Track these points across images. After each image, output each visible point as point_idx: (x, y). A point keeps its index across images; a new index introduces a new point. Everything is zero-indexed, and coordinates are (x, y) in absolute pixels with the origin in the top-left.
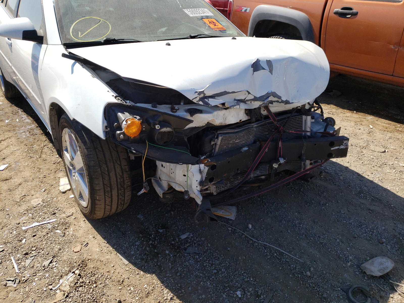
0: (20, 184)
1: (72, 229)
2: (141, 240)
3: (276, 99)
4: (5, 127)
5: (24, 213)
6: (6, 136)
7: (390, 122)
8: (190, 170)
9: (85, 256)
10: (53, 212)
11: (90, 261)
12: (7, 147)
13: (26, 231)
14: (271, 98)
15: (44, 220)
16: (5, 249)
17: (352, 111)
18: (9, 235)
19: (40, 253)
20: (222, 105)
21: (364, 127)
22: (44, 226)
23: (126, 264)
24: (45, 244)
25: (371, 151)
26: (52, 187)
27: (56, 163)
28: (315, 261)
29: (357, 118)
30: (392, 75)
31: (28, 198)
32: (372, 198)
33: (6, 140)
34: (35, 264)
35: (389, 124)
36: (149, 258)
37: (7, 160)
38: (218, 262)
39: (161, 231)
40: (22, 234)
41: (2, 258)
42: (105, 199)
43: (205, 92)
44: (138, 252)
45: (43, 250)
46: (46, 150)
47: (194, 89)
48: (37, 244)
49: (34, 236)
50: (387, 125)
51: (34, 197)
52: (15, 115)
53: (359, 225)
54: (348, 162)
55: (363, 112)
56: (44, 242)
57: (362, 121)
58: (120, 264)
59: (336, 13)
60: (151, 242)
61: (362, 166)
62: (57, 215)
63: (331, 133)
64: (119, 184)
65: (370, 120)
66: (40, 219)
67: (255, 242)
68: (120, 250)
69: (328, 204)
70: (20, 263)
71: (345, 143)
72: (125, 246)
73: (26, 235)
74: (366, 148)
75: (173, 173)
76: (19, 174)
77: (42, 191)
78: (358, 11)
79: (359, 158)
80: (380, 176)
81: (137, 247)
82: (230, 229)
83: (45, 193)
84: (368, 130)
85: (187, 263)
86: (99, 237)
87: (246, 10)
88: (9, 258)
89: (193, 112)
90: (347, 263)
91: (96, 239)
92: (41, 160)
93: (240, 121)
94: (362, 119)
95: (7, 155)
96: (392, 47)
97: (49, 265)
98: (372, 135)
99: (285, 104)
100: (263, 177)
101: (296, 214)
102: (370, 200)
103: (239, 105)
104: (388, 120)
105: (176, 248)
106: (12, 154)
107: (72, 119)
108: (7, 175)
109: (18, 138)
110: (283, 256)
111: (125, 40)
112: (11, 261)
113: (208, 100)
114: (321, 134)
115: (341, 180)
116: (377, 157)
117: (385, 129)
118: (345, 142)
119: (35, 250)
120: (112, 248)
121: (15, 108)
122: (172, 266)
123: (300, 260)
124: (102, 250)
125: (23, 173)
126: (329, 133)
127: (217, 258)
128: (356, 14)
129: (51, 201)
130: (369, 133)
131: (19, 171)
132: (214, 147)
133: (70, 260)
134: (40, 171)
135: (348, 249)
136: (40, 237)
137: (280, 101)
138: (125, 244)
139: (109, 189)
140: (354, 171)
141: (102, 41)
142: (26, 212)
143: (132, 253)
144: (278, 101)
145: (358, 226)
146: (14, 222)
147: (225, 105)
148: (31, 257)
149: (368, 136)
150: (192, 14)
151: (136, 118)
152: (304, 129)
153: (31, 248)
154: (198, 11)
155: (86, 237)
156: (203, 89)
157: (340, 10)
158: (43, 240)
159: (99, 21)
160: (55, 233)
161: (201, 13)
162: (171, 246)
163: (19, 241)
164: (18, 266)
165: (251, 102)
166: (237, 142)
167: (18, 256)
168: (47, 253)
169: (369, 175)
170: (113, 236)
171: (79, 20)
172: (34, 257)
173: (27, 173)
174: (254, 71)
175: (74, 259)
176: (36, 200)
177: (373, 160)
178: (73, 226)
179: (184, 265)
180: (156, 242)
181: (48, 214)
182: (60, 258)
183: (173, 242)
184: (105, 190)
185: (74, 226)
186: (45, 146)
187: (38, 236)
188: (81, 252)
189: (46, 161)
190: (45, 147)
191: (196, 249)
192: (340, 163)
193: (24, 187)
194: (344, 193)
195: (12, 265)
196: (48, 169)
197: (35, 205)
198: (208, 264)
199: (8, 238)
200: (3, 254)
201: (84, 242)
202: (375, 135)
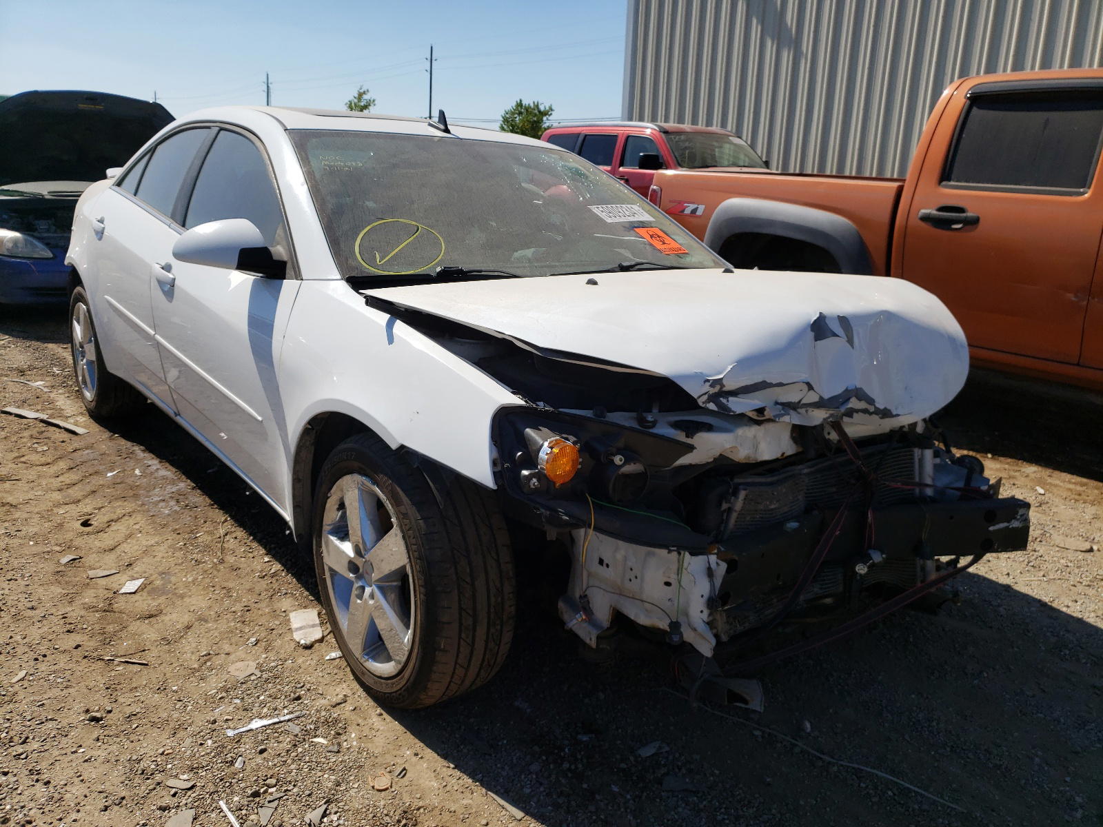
0: (189, 627)
1: (353, 735)
2: (540, 761)
3: (862, 405)
4: (109, 488)
5: (220, 696)
6: (119, 512)
7: (1085, 480)
8: (686, 569)
9: (407, 800)
10: (295, 693)
11: (422, 810)
12: (130, 536)
13: (238, 740)
14: (854, 403)
15: (276, 712)
16: (198, 784)
17: (983, 452)
18: (196, 750)
19: (290, 793)
20: (755, 413)
21: (1023, 491)
22: (279, 728)
23: (519, 818)
24: (295, 771)
25: (1057, 549)
26: (273, 635)
27: (266, 575)
28: (993, 811)
29: (997, 470)
30: (1078, 364)
31: (217, 661)
32: (1093, 658)
33: (122, 520)
34: (286, 819)
35: (1082, 485)
36: (573, 803)
37: (138, 568)
38: (751, 811)
39: (585, 739)
40: (230, 747)
41: (196, 804)
42: (459, 648)
43: (724, 382)
44: (542, 789)
45: (294, 786)
46: (231, 543)
47: (701, 373)
48: (275, 771)
49: (262, 752)
50: (1079, 488)
51: (232, 657)
52: (128, 459)
53: (1079, 724)
54: (1008, 574)
55: (1011, 457)
56: (293, 767)
57: (1014, 477)
58: (501, 819)
59: (926, 219)
60: (566, 765)
61: (1044, 585)
62: (306, 702)
63: (982, 491)
64: (492, 610)
65: (1033, 476)
66: (265, 710)
67: (829, 763)
68: (493, 783)
69: (987, 673)
70: (246, 815)
71: (1020, 513)
72: (504, 773)
73: (240, 749)
74: (1041, 541)
75: (633, 579)
76: (179, 603)
77: (250, 645)
78: (980, 216)
79: (1031, 564)
80: (1097, 607)
81: (534, 777)
82: (757, 733)
83: (258, 648)
84: (1034, 498)
85: (673, 813)
86: (429, 753)
87: (694, 211)
88: (214, 805)
89: (692, 428)
90: (1074, 813)
91: (422, 758)
92: (224, 568)
93: (783, 454)
94: (1012, 473)
95: (135, 555)
96: (1071, 297)
97: (321, 820)
98: (1047, 510)
99: (881, 418)
100: (828, 601)
101: (913, 696)
102: (1089, 665)
103: (789, 414)
104: (1077, 475)
105: (635, 778)
106: (146, 555)
107: (394, 446)
108: (149, 605)
109: (152, 514)
110: (910, 798)
111: (483, 273)
112: (220, 812)
113: (728, 401)
114: (958, 493)
115: (1001, 616)
116: (1076, 562)
117: (1077, 497)
118: (1021, 511)
119: (275, 786)
120: (470, 781)
121: (124, 444)
122: (637, 823)
123: (957, 807)
124: (445, 784)
125: (187, 600)
126: (978, 491)
127: (746, 803)
128: (975, 222)
129: (281, 667)
130: (1040, 506)
131: (176, 594)
132: (725, 518)
133: (371, 809)
134: (231, 596)
135: (1068, 779)
136: (279, 755)
137: (872, 409)
138: (503, 768)
139: (470, 621)
140: (1028, 595)
141: (434, 274)
142: (224, 694)
143: (527, 791)
144: (865, 411)
145: (1076, 725)
146: (200, 720)
147: (766, 413)
148: (269, 802)
149: (1037, 512)
150: (610, 217)
151: (567, 439)
152: (917, 480)
153: (265, 781)
154: (620, 210)
155: (395, 753)
156: (720, 373)
157: (935, 212)
158: (289, 761)
159: (416, 229)
160: (315, 745)
161: (629, 216)
162: (621, 774)
163: (227, 762)
164: (241, 823)
165: (807, 411)
166: (773, 507)
167: (236, 799)
168: (307, 792)
169: (1070, 604)
170: (465, 751)
171: (371, 226)
172: (277, 802)
173: (198, 601)
174: (817, 338)
175: (382, 807)
176: (239, 664)
177: (1068, 570)
178: (354, 726)
179: (668, 820)
180: (580, 766)
181: (283, 697)
182: (343, 803)
183: (623, 766)
184: (461, 624)
185: (358, 727)
186: (226, 535)
187: (271, 751)
188: (393, 789)
189: (239, 572)
190: (228, 538)
191: (687, 780)
192: (987, 576)
193: (201, 633)
194: (1018, 648)
195: (227, 821)
196: (250, 590)
197: (241, 678)
198: (726, 817)
199: (197, 755)
200: (195, 795)
201: (394, 765)
202: (1054, 509)
